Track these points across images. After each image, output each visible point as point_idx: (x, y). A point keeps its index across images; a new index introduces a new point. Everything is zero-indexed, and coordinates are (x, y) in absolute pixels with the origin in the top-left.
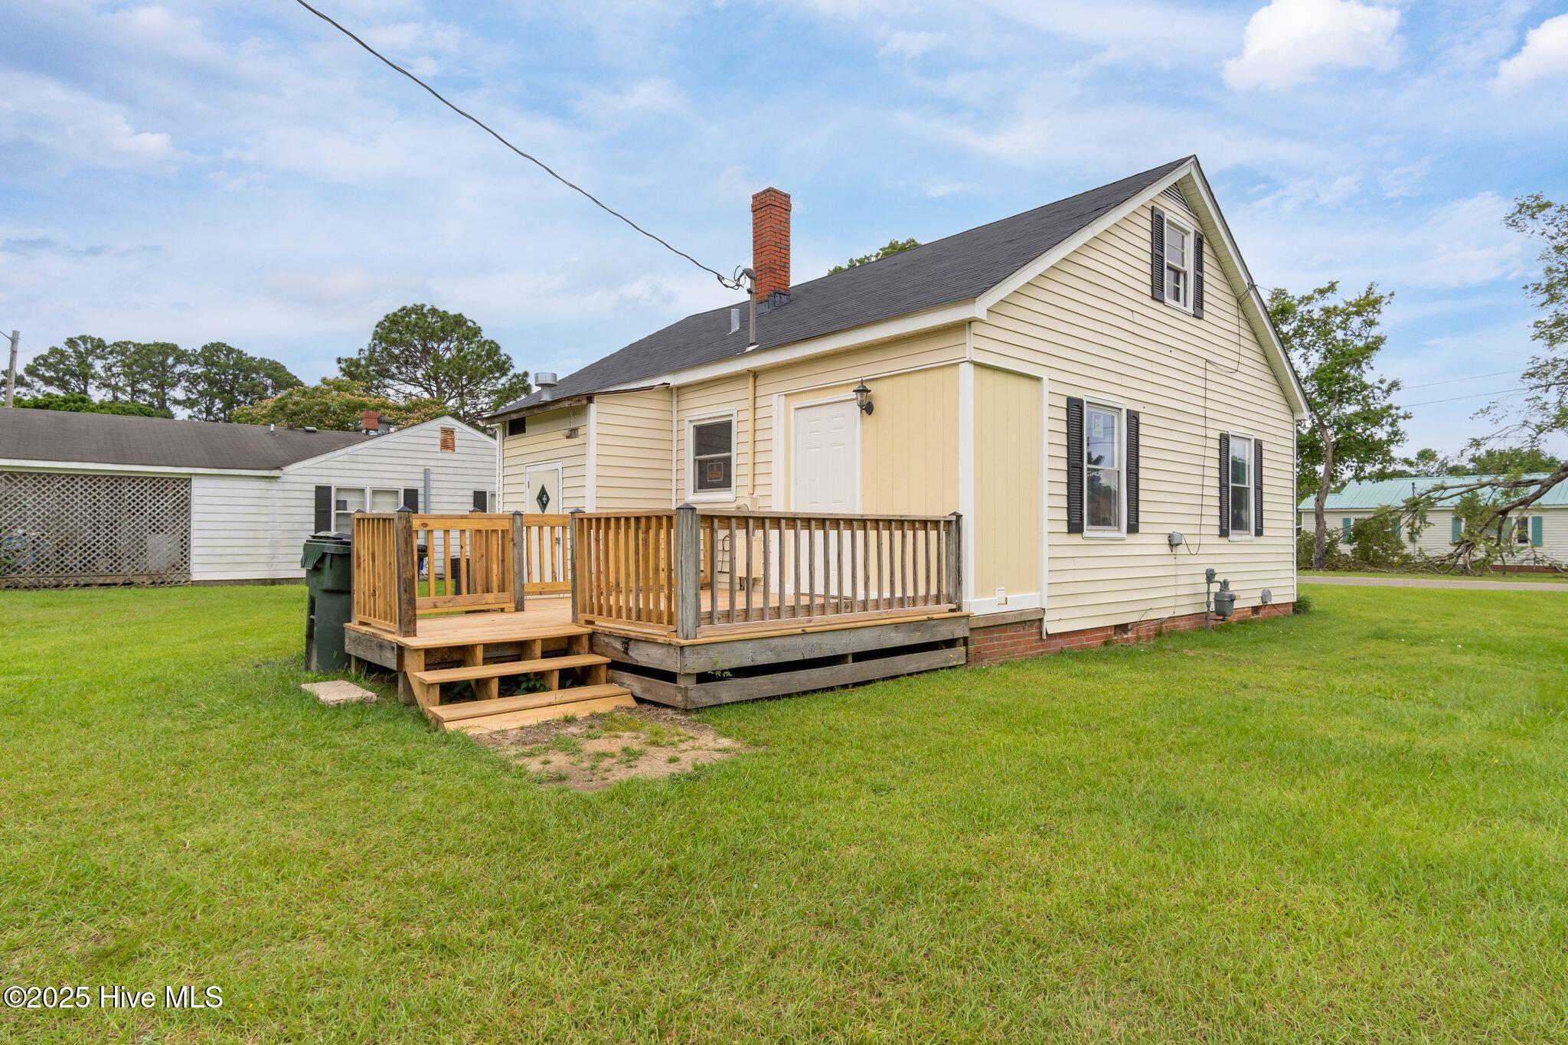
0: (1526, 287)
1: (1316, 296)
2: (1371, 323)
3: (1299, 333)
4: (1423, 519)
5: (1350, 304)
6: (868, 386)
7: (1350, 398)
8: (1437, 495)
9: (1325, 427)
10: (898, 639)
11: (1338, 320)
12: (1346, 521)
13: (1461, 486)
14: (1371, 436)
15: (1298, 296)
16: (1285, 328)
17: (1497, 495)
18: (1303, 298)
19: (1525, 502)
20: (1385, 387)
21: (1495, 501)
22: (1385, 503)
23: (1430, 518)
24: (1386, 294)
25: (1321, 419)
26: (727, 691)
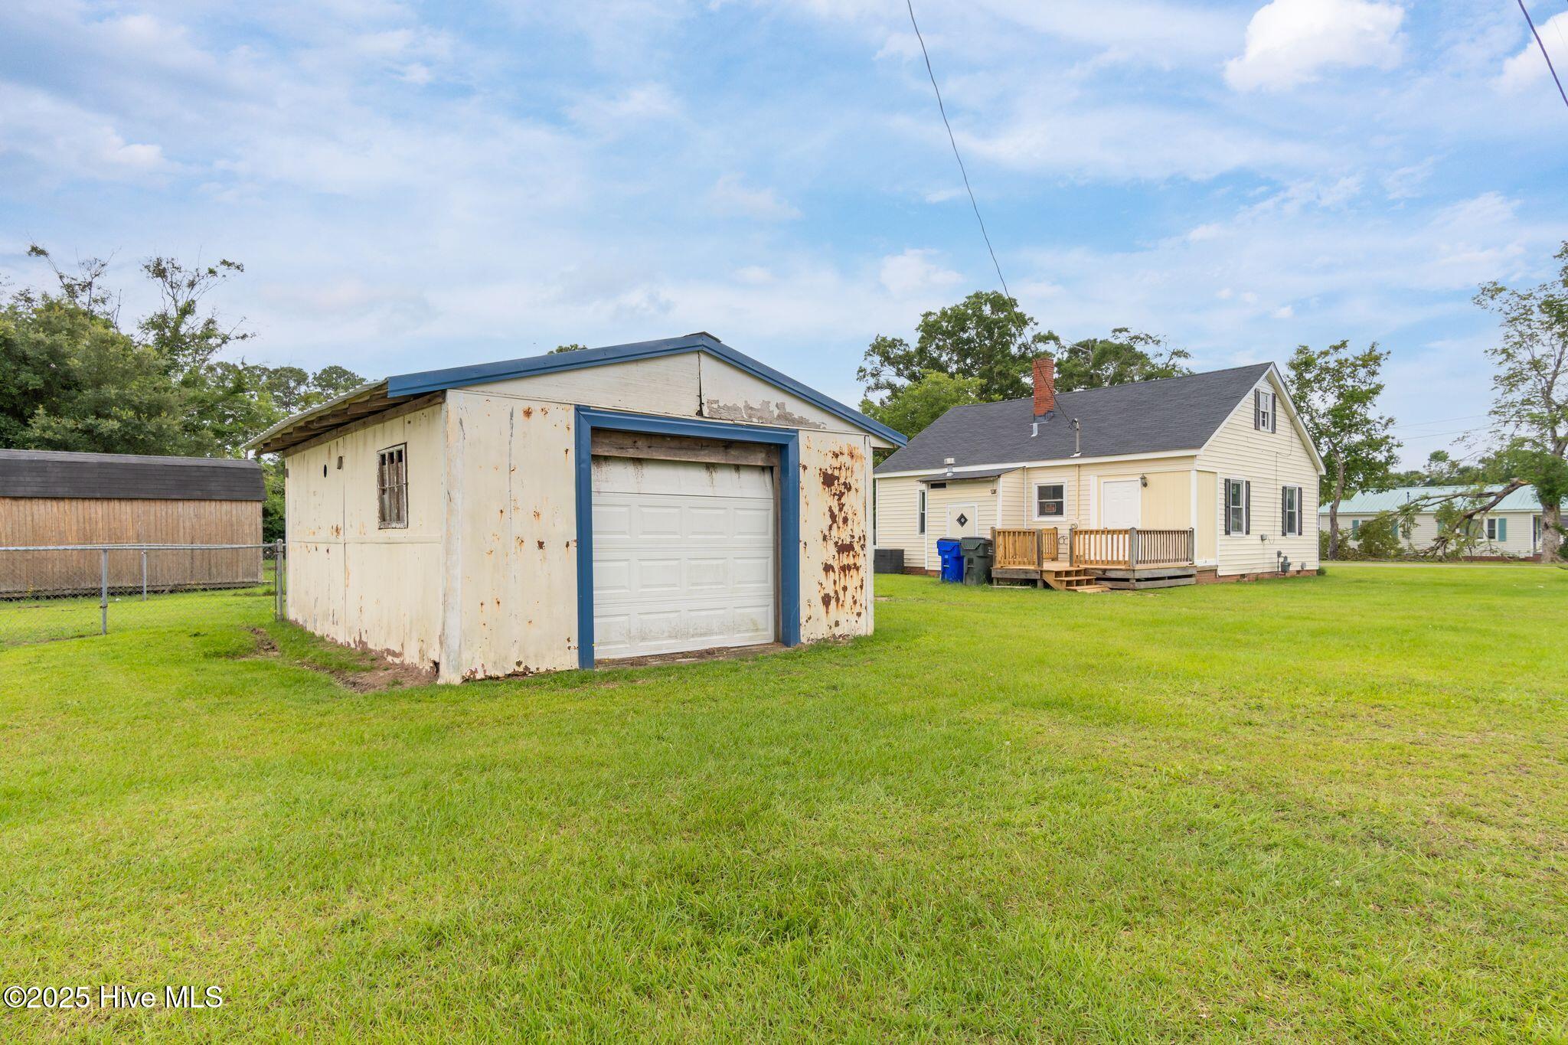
0: (1486, 352)
1: (1332, 351)
2: (1374, 373)
3: (1318, 379)
4: (1412, 521)
5: (1357, 358)
6: (1146, 476)
7: (1358, 429)
8: (1424, 502)
9: (1338, 452)
10: (1179, 573)
11: (1349, 370)
12: (1355, 523)
13: (1440, 497)
14: (1373, 459)
15: (1317, 352)
16: (1308, 376)
17: (1466, 503)
18: (1322, 353)
19: (1486, 509)
20: (1383, 422)
21: (1465, 508)
22: (1384, 509)
23: (1418, 519)
24: (1384, 352)
25: (1335, 445)
26: (1142, 585)
